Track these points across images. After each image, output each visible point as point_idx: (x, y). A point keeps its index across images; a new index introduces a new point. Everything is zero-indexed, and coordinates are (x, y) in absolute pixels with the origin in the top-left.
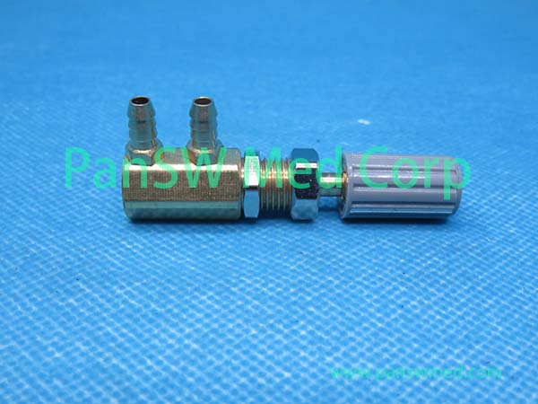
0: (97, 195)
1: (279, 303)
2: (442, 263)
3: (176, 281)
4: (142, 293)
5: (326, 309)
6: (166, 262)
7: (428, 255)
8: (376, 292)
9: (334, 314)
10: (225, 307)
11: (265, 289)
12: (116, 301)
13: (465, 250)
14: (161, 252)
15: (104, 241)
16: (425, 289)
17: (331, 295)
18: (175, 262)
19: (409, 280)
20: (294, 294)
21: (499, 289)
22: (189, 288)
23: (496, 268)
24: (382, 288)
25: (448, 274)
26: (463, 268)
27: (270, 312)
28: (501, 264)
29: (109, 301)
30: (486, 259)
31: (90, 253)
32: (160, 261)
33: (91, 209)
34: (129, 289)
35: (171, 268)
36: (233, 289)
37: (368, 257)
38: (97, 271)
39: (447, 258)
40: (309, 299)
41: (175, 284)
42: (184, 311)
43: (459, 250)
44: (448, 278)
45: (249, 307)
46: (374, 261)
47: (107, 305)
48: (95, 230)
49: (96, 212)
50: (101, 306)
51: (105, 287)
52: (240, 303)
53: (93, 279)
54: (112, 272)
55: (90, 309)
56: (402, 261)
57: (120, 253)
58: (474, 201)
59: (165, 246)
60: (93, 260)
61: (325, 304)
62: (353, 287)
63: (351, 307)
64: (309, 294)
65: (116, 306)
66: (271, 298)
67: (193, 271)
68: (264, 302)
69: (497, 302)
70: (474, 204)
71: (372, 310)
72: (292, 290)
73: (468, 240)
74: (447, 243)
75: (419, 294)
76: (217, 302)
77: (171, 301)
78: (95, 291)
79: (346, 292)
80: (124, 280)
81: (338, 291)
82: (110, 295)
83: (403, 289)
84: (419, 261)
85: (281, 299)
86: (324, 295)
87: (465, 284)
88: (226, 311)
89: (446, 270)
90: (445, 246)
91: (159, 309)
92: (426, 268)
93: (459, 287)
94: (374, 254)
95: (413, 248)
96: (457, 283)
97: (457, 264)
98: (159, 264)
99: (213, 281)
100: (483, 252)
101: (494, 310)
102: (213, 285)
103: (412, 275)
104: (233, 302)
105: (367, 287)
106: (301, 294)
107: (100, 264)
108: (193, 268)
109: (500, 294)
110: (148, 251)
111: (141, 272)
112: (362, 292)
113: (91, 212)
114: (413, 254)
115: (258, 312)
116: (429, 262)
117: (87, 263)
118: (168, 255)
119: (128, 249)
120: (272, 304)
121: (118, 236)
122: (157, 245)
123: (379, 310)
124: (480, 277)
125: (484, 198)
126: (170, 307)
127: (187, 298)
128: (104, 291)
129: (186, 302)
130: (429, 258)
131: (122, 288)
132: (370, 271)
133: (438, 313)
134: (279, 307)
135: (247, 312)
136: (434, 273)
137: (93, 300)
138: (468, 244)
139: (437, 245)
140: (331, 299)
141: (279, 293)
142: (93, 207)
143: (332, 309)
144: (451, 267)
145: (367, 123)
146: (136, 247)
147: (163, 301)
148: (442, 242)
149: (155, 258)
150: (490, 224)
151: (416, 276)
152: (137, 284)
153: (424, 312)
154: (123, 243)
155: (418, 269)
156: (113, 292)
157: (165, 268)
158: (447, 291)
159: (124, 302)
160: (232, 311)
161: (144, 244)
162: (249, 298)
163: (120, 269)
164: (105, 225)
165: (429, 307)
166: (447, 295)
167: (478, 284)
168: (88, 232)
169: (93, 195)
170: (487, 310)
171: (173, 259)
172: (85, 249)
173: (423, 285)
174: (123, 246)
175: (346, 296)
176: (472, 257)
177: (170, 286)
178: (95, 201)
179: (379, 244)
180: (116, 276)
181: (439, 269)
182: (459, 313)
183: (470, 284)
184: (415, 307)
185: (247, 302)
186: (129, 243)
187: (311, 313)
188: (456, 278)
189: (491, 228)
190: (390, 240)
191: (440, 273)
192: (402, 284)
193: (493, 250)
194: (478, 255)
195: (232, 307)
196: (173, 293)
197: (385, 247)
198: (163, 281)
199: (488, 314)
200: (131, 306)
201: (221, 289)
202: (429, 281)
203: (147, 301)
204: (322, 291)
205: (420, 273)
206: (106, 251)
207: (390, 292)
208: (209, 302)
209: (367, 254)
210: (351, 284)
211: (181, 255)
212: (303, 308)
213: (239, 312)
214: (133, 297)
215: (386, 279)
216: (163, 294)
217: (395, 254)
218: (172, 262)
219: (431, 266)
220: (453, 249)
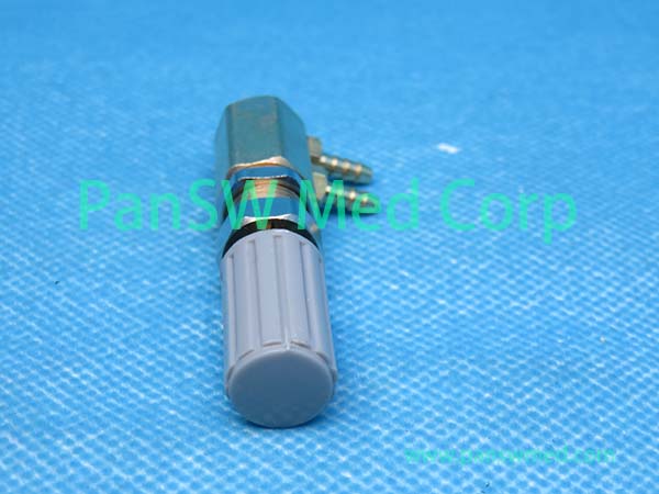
0: (22, 288)
1: (300, 466)
2: (547, 397)
3: (148, 432)
4: (99, 450)
5: (367, 474)
6: (131, 401)
7: (527, 384)
8: (443, 447)
9: (379, 481)
10: (219, 472)
11: (279, 447)
12: (62, 463)
13: (585, 375)
14: (123, 385)
15: (37, 367)
16: (517, 441)
17: (376, 452)
18: (144, 402)
19: (494, 426)
20: (322, 452)
21: (627, 438)
22: (168, 444)
23: (629, 403)
24: (453, 439)
25: (554, 415)
26: (578, 405)
27: (286, 479)
28: (636, 397)
29: (52, 462)
30: (615, 389)
31: (18, 387)
32: (122, 400)
33: (13, 313)
34: (80, 444)
35: (139, 412)
36: (232, 446)
37: (435, 391)
38: (31, 416)
39: (556, 390)
40: (343, 459)
41: (147, 438)
42: (162, 479)
43: (574, 374)
44: (553, 421)
45: (256, 473)
46: (445, 396)
47: (50, 470)
48: (22, 348)
49: (21, 318)
50: (40, 470)
51: (45, 442)
52: (242, 466)
53: (27, 428)
54: (52, 418)
55: (27, 475)
56: (487, 395)
57: (63, 386)
58: (610, 289)
59: (129, 374)
60: (23, 398)
61: (367, 466)
62: (410, 440)
63: (406, 471)
64: (343, 452)
65: (62, 470)
66: (288, 459)
67: (172, 417)
68: (278, 466)
69: (621, 458)
70: (610, 294)
71: (435, 475)
72: (319, 447)
73: (593, 357)
74: (558, 363)
75: (507, 448)
76: (209, 465)
77: (141, 464)
78: (31, 447)
79: (399, 446)
80: (71, 430)
81: (387, 446)
82: (52, 454)
83: (483, 440)
84: (512, 395)
85: (303, 460)
86: (366, 453)
87: (576, 430)
88: (221, 478)
89: (551, 410)
90: (554, 368)
91: (124, 476)
92: (522, 407)
93: (568, 436)
94: (445, 384)
95: (506, 373)
96: (566, 429)
97: (569, 398)
98: (120, 405)
99: (202, 434)
100: (613, 377)
101: (615, 472)
102: (203, 440)
103: (499, 418)
104: (233, 466)
105: (430, 439)
106: (331, 452)
107: (34, 405)
108: (172, 412)
109: (628, 446)
110: (104, 384)
111: (96, 418)
112: (422, 446)
113: (13, 318)
114: (505, 384)
115: (268, 480)
116: (528, 396)
117: (16, 404)
118: (134, 391)
119: (74, 380)
120: (290, 468)
121: (58, 358)
122: (118, 373)
123: (446, 475)
124: (602, 419)
125: (626, 284)
126: (141, 472)
127: (165, 458)
128: (44, 449)
129: (164, 465)
130: (528, 390)
131: (69, 442)
132: (437, 414)
133: (532, 477)
134: (300, 473)
135: (253, 480)
136: (533, 415)
137: (29, 461)
138: (590, 365)
139: (543, 367)
140: (376, 459)
141: (299, 452)
142: (15, 309)
143: (378, 474)
144: (560, 403)
145: (452, 150)
146: (85, 377)
147: (130, 464)
148: (550, 363)
149: (114, 395)
150: (631, 330)
151: (504, 420)
152: (91, 437)
153: (511, 476)
154: (67, 369)
155: (510, 408)
156: (56, 449)
157: (131, 411)
158: (549, 443)
159: (74, 464)
160: (230, 479)
161: (97, 372)
162: (255, 459)
163: (65, 412)
164: (36, 339)
165: (521, 469)
166: (549, 448)
167: (597, 431)
168: (11, 352)
169: (14, 289)
170: (605, 471)
171: (142, 396)
172: (10, 381)
173: (514, 434)
174: (65, 375)
175: (398, 453)
176: (594, 386)
177: (138, 439)
178: (19, 298)
179: (454, 368)
180: (60, 423)
181: (542, 408)
182: (563, 477)
183: (585, 430)
184: (499, 469)
185: (253, 466)
186: (75, 370)
187: (345, 480)
188: (565, 422)
189: (631, 335)
190: (471, 361)
191: (542, 414)
192: (483, 433)
193: (628, 373)
194: (604, 382)
195: (231, 473)
196: (144, 451)
197: (463, 373)
198: (129, 433)
199: (606, 478)
200: (85, 471)
201: (213, 446)
202: (524, 427)
203: (108, 464)
204: (364, 447)
205: (513, 414)
206: (42, 384)
207: (464, 447)
208: (198, 466)
209: (435, 385)
210: (408, 434)
211: (154, 391)
212: (333, 473)
213: (241, 480)
214: (86, 457)
215: (460, 425)
216: (131, 454)
217: (477, 385)
218: (140, 402)
219: (530, 402)
220: (566, 374)
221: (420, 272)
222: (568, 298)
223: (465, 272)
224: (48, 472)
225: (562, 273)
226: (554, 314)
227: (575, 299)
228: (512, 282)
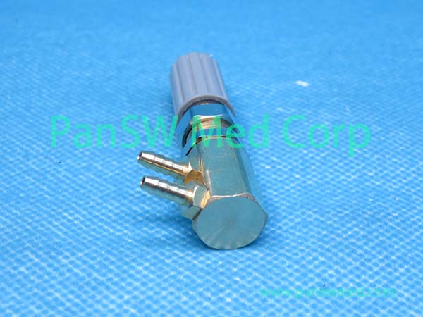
0: (37, 166)
1: (208, 273)
2: (362, 233)
3: (115, 252)
4: (85, 262)
5: (249, 279)
6: (105, 233)
7: (349, 225)
8: (297, 263)
9: (257, 283)
10: (159, 276)
11: (196, 262)
12: (62, 269)
13: (386, 220)
14: (100, 224)
15: (47, 213)
16: (342, 259)
17: (255, 266)
18: (113, 234)
19: (328, 250)
20: (222, 266)
21: (412, 258)
22: (127, 259)
23: (413, 237)
24: (303, 258)
25: (366, 244)
26: (381, 238)
27: (199, 281)
28: (417, 234)
29: (56, 269)
30: (404, 229)
31: (36, 225)
32: (100, 233)
33: (32, 180)
34: (73, 259)
35: (110, 240)
36: (167, 261)
37: (292, 231)
38: (43, 242)
39: (367, 229)
40: (235, 270)
41: (114, 255)
42: (123, 280)
43: (379, 220)
44: (365, 247)
45: (181, 277)
46: (298, 234)
47: (55, 274)
48: (37, 201)
49: (37, 184)
50: (48, 274)
51: (51, 257)
52: (173, 273)
53: (41, 249)
54: (56, 243)
55: (40, 277)
56: (324, 232)
57: (63, 224)
58: (402, 169)
59: (103, 217)
60: (38, 231)
61: (250, 274)
62: (276, 259)
63: (274, 277)
64: (235, 266)
65: (62, 274)
66: (201, 269)
67: (130, 243)
68: (195, 273)
69: (408, 270)
70: (402, 172)
71: (291, 279)
72: (220, 263)
73: (391, 210)
74: (369, 213)
75: (336, 263)
76: (153, 272)
77: (111, 271)
78: (43, 260)
79: (269, 263)
80: (67, 250)
81: (262, 262)
82: (56, 265)
83: (322, 259)
84: (340, 232)
85: (210, 270)
86: (249, 266)
87: (380, 253)
88: (160, 280)
89: (364, 241)
90: (366, 216)
91: (100, 278)
92: (346, 239)
93: (375, 257)
94: (298, 227)
95: (336, 219)
96: (373, 252)
97: (376, 234)
98: (98, 236)
99: (148, 253)
100: (403, 222)
101: (404, 278)
102: (149, 257)
103: (331, 246)
104: (167, 273)
105: (289, 258)
106: (227, 266)
107: (45, 235)
108: (130, 240)
109: (412, 263)
110: (88, 223)
111: (83, 244)
112: (284, 262)
113: (33, 184)
114: (335, 225)
115: (188, 281)
116: (350, 233)
117: (34, 235)
118: (106, 227)
119: (69, 221)
120: (202, 274)
121: (60, 208)
122: (96, 217)
123: (298, 279)
124: (396, 247)
125: (412, 166)
126: (110, 276)
127: (125, 267)
128: (51, 261)
129: (125, 271)
130: (350, 229)
131: (66, 257)
132: (293, 244)
133: (352, 281)
134: (208, 278)
135: (179, 281)
136: (353, 244)
137: (41, 269)
138: (389, 214)
139: (359, 215)
140: (255, 270)
141: (208, 265)
142: (35, 178)
143: (256, 278)
144: (370, 237)
145: (305, 84)
146: (77, 219)
147: (104, 271)
148: (364, 213)
149: (94, 230)
150: (415, 194)
151: (335, 247)
152: (80, 254)
153: (339, 280)
154: (65, 214)
155: (339, 239)
156: (59, 262)
157: (105, 239)
158: (363, 260)
159: (69, 270)
160: (165, 281)
161: (84, 216)
162: (181, 269)
163: (64, 240)
164: (47, 196)
165: (345, 276)
166: (363, 264)
167: (392, 253)
168: (31, 204)
169: (33, 166)
170: (398, 278)
171: (111, 230)
172: (30, 221)
173: (341, 255)
174: (64, 217)
175: (269, 267)
176: (392, 227)
177: (109, 256)
178: (36, 172)
179: (304, 216)
180: (61, 246)
181: (358, 240)
182: (371, 281)
183: (385, 253)
184: (331, 276)
185: (180, 273)
186: (71, 215)
187: (236, 282)
188: (373, 248)
189: (415, 197)
190: (315, 212)
191: (358, 243)
192: (322, 254)
193: (412, 220)
194: (398, 225)
195: (166, 277)
196: (112, 263)
197: (309, 220)
198: (103, 252)
199: (398, 282)
200: (76, 275)
201: (156, 261)
202: (347, 251)
203: (90, 271)
204: (248, 263)
205: (340, 243)
206: (50, 223)
207: (310, 262)
208: (145, 272)
209: (292, 228)
210: (275, 255)
211: (119, 227)
212: (229, 278)
213: (172, 281)
214: (77, 266)
215: (307, 250)
216: (105, 265)
217: (318, 226)
218: (110, 234)
219: (351, 236)
220: (374, 219)
221: (284, 158)
222: (376, 174)
223: (312, 158)
224: (53, 275)
225: (373, 159)
226: (367, 184)
227: (381, 175)
228: (341, 164)
